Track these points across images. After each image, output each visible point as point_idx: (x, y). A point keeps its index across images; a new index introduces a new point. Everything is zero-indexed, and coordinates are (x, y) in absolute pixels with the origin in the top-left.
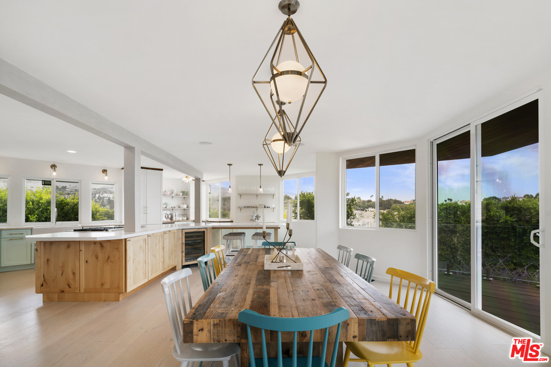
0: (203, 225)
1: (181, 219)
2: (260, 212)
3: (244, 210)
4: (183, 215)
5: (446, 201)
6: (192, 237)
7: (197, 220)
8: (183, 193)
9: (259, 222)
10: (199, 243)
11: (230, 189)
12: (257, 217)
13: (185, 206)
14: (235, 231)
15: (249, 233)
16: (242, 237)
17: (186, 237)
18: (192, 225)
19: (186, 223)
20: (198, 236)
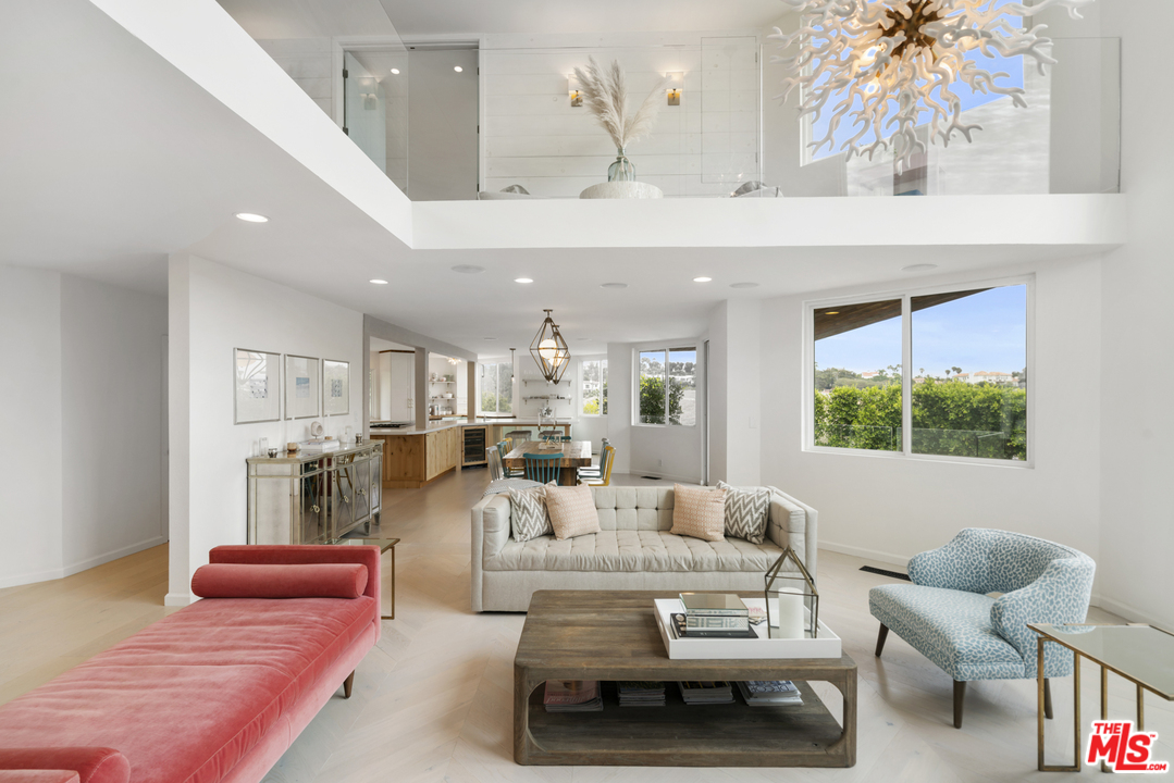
0: (479, 421)
1: (444, 413)
2: (553, 404)
3: (529, 402)
4: (447, 408)
5: (948, 372)
6: (471, 435)
7: (471, 415)
8: (447, 377)
9: (552, 418)
10: (479, 442)
11: (513, 379)
12: (548, 411)
13: (450, 396)
14: (518, 429)
15: (535, 432)
16: (527, 435)
17: (466, 435)
18: (465, 422)
19: (451, 419)
20: (477, 434)
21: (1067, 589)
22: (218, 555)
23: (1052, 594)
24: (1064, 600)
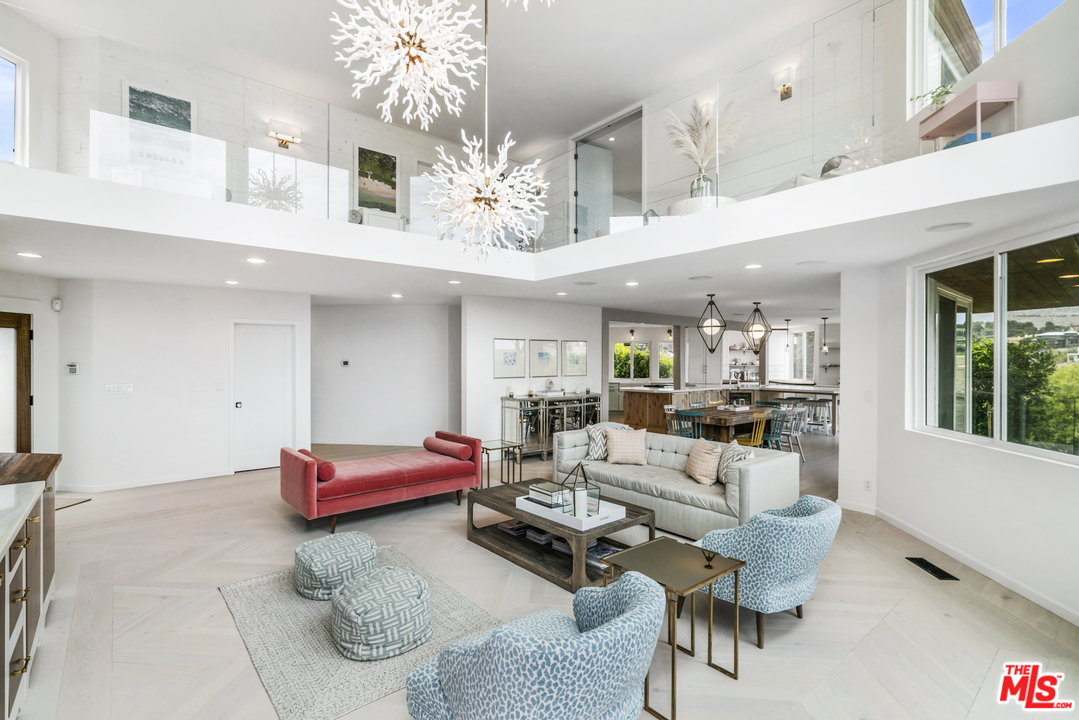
1: (754, 378)
21: (753, 536)
22: (439, 435)
23: (741, 536)
24: (749, 544)
